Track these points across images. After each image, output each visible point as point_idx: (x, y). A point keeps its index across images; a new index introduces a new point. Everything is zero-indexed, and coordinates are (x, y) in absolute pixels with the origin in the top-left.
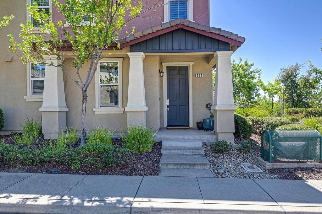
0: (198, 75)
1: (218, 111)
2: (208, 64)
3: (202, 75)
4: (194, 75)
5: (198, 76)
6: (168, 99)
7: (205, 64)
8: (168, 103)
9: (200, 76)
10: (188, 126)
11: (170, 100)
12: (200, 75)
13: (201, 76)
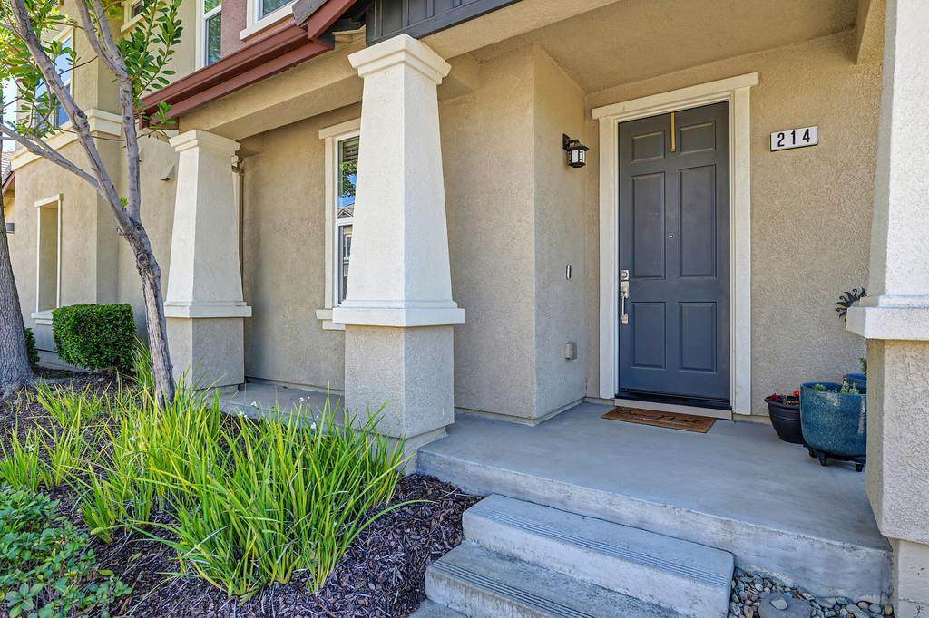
0: (788, 134)
1: (890, 354)
2: (855, 63)
3: (814, 132)
4: (761, 142)
5: (787, 142)
6: (626, 273)
7: (838, 66)
8: (625, 285)
9: (800, 141)
10: (725, 404)
11: (633, 275)
12: (800, 133)
13: (807, 137)
